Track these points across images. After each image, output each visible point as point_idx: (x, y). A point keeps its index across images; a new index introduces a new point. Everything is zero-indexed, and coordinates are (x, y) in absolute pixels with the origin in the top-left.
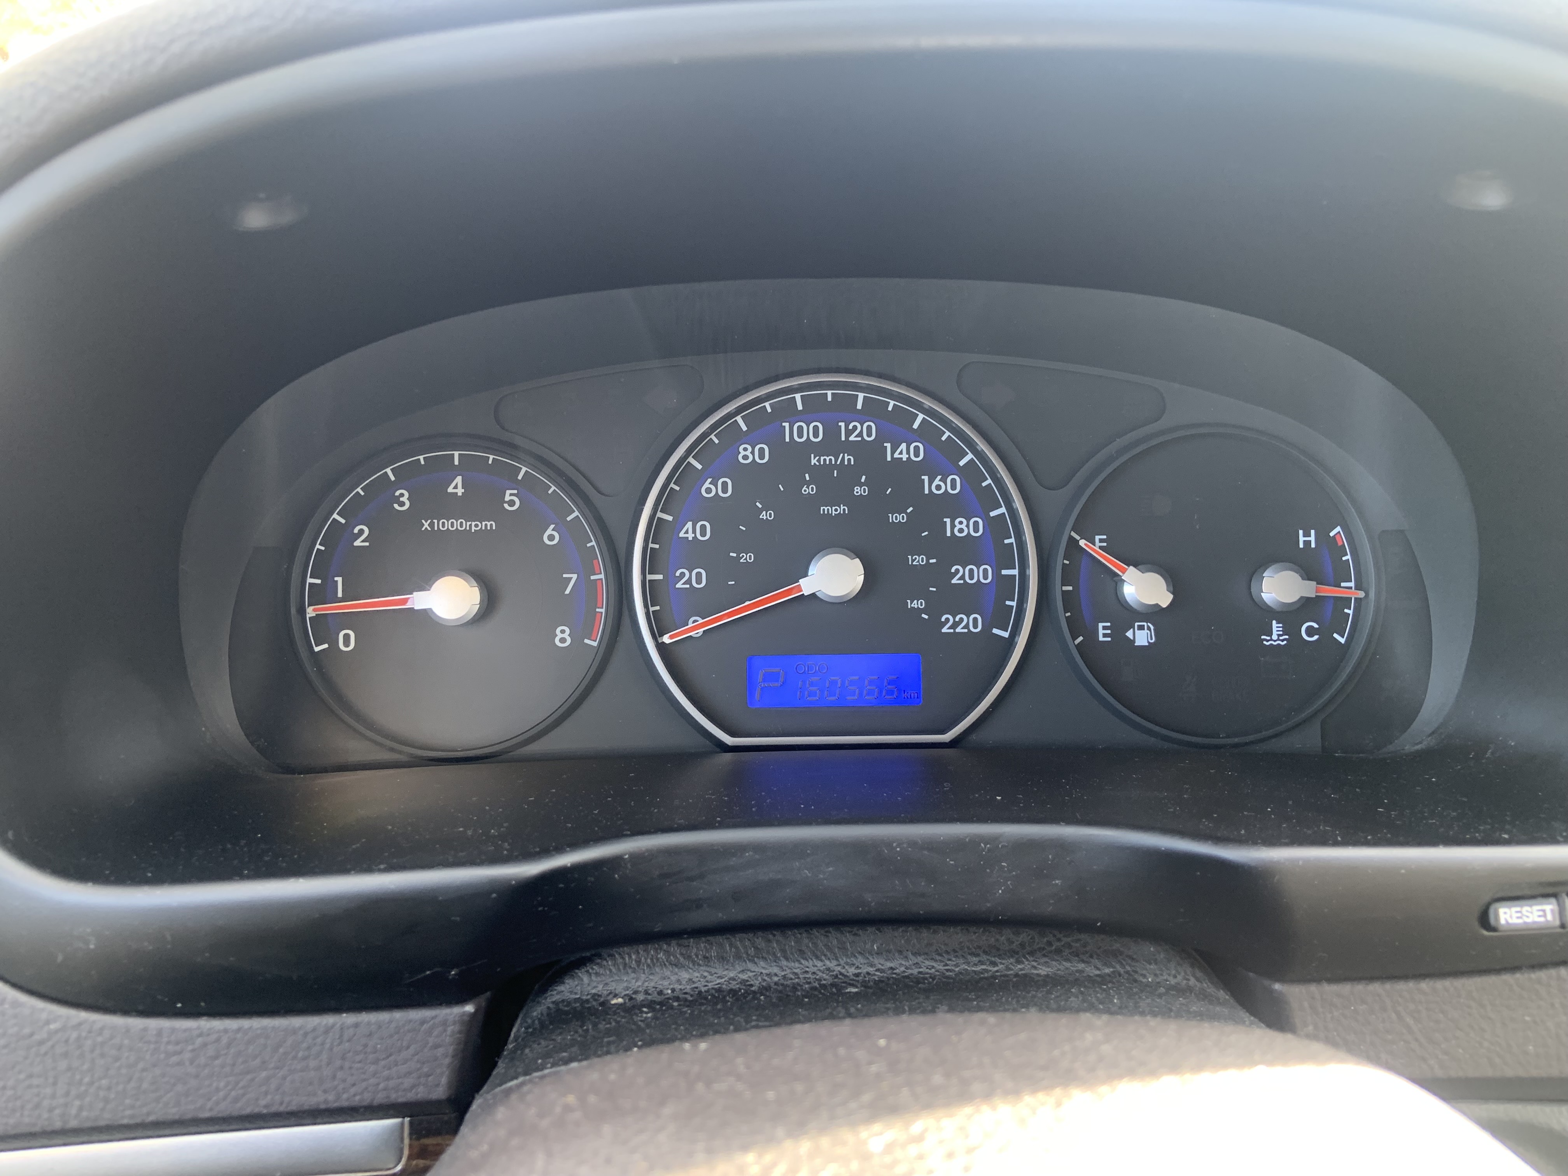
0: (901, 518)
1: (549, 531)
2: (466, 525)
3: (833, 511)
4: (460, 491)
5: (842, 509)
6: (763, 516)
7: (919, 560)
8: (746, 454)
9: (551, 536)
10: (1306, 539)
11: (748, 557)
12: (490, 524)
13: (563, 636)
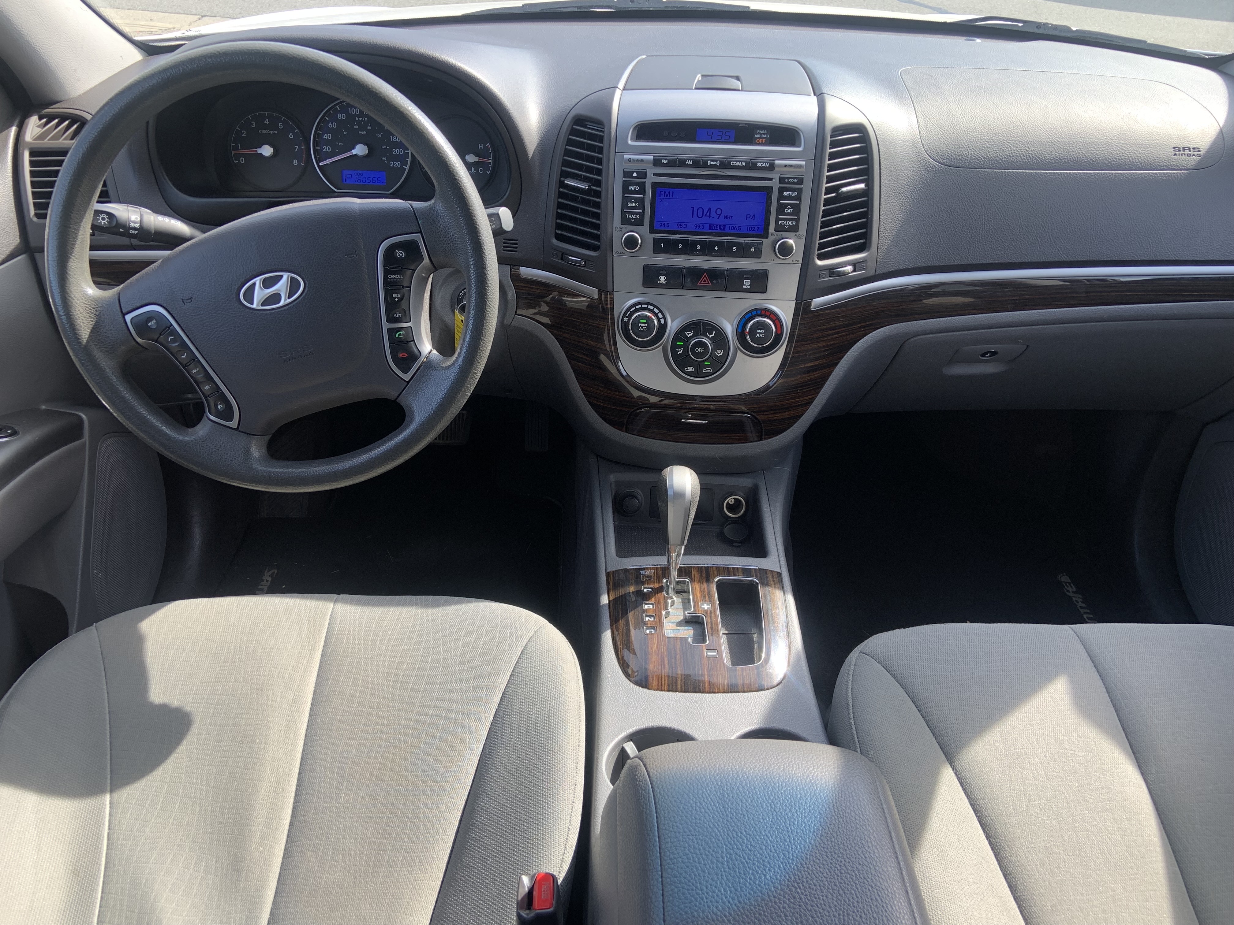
0: (379, 136)
1: (291, 134)
2: (270, 132)
3: (362, 133)
4: (268, 123)
5: (365, 132)
6: (345, 133)
7: (385, 147)
8: (340, 116)
9: (291, 136)
10: (481, 146)
11: (341, 144)
12: (276, 132)
13: (295, 162)
